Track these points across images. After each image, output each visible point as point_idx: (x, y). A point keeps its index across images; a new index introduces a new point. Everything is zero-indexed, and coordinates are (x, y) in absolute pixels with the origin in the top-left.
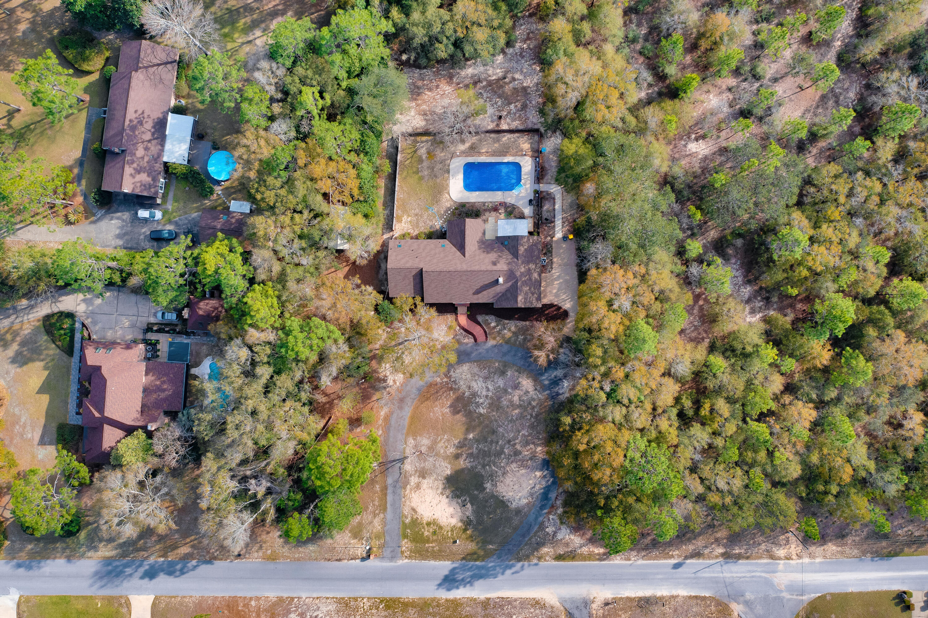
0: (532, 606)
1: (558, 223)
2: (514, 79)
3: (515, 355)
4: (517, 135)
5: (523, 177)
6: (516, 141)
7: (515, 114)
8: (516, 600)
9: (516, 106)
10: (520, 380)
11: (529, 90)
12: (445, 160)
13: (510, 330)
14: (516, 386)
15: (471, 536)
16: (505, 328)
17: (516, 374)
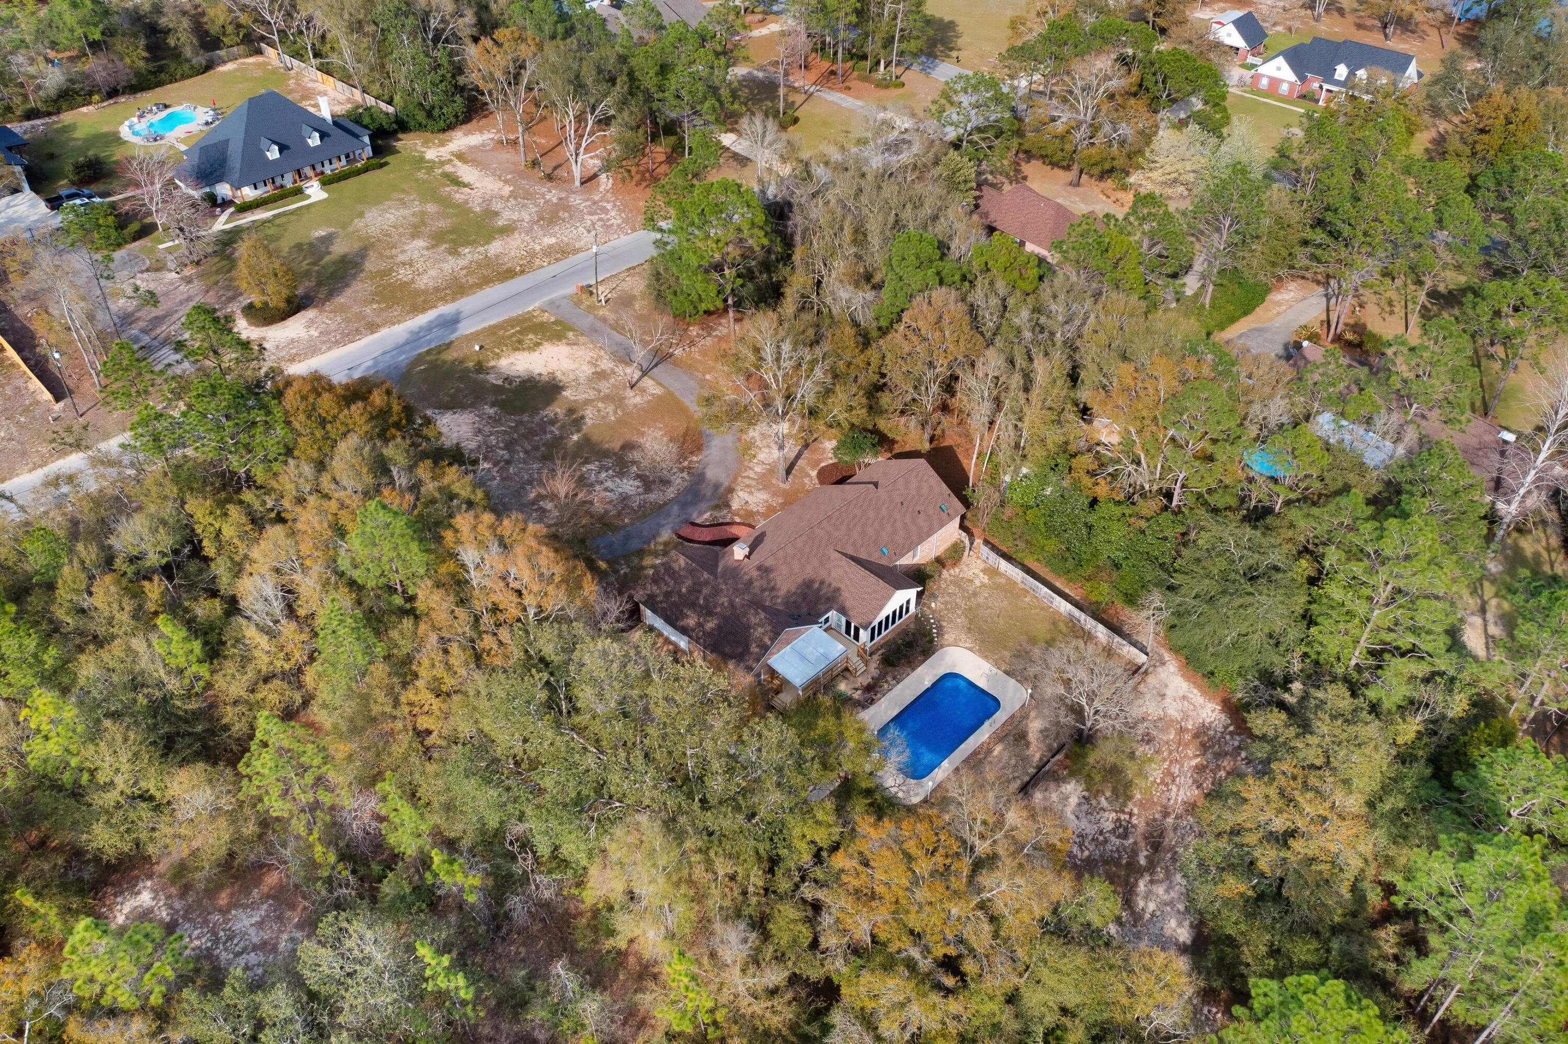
3: (611, 545)
12: (1036, 687)
15: (463, 362)
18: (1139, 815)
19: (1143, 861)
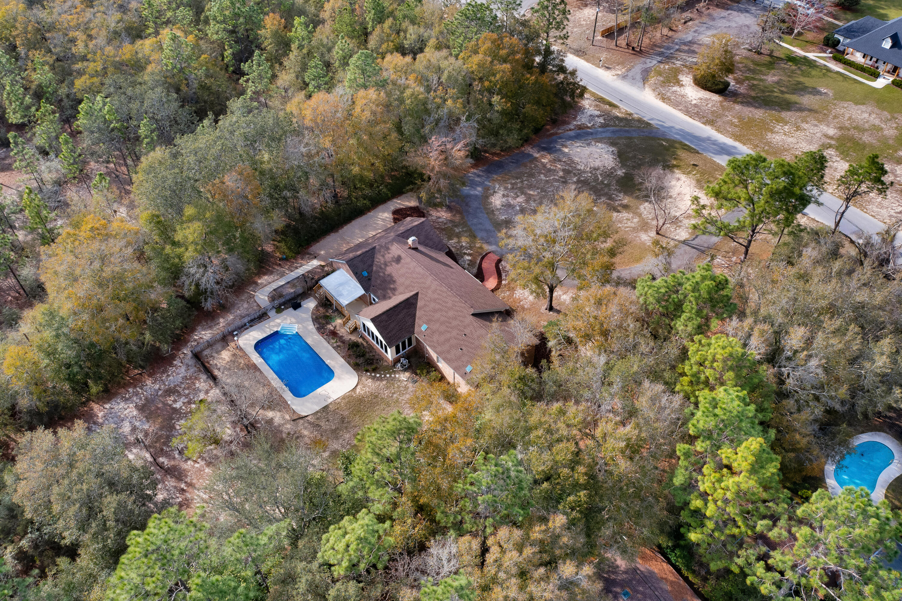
0: (669, 100)
1: (301, 271)
2: (134, 429)
3: (481, 224)
4: (216, 372)
5: (269, 332)
6: (225, 368)
7: (187, 396)
8: (680, 110)
9: (175, 401)
10: (499, 207)
11: (140, 403)
12: (310, 423)
13: (459, 242)
14: (509, 206)
15: (675, 159)
16: (462, 246)
17: (497, 213)
18: (193, 467)
19: (161, 460)
